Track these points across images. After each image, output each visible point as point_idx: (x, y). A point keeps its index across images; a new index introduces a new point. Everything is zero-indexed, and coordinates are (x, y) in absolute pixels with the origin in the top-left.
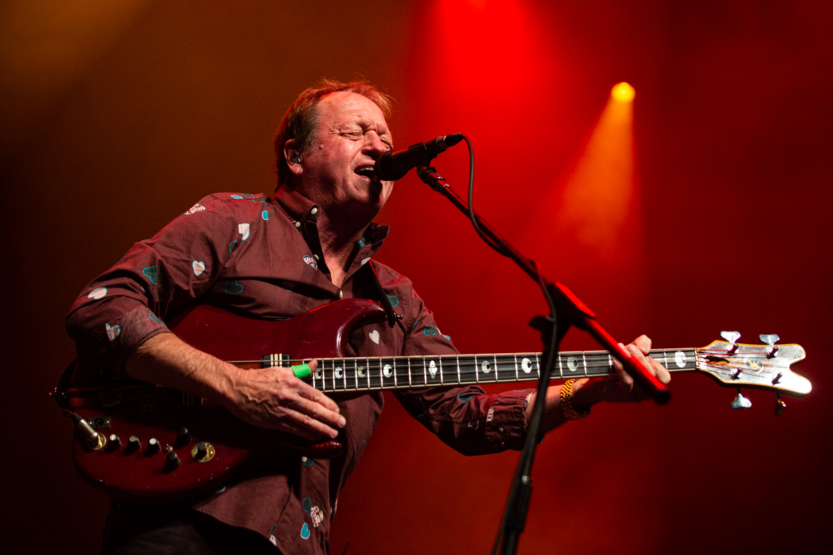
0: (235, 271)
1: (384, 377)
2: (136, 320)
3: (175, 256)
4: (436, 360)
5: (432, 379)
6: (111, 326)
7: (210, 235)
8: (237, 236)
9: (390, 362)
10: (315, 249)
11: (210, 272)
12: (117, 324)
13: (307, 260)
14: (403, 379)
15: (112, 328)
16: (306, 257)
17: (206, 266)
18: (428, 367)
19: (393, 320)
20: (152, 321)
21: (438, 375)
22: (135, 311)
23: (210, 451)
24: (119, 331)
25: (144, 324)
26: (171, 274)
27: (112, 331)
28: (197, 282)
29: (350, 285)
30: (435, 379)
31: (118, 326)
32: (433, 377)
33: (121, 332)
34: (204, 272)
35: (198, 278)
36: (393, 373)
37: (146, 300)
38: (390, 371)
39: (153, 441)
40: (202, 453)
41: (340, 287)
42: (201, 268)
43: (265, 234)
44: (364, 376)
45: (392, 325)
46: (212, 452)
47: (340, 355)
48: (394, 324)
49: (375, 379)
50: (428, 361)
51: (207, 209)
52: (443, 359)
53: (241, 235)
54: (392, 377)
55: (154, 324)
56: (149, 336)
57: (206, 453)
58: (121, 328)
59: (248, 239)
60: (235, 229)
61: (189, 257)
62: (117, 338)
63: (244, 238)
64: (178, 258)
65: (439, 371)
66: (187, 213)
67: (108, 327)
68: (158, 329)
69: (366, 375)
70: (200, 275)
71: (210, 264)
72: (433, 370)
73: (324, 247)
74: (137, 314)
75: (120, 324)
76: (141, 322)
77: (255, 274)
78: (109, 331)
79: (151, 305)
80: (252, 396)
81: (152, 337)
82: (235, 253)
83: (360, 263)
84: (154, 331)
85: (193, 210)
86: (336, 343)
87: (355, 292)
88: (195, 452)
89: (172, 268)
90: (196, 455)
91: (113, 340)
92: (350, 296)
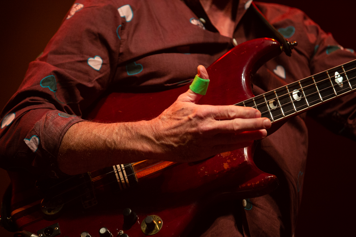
0: (130, 53)
1: (296, 102)
2: (48, 124)
3: (69, 60)
4: (339, 70)
5: (341, 89)
6: (29, 139)
7: (94, 29)
8: (120, 21)
9: (296, 87)
10: (199, 13)
11: (108, 62)
12: (33, 135)
13: (194, 22)
14: (313, 98)
15: (31, 141)
16: (193, 20)
17: (102, 58)
18: (333, 79)
19: (288, 49)
20: (63, 119)
21: (345, 82)
22: (44, 117)
23: (158, 223)
24: (37, 139)
25: (56, 124)
26: (71, 77)
27: (32, 143)
28: (101, 76)
29: (242, 30)
30: (344, 87)
31: (35, 137)
32: (342, 86)
33: (40, 140)
34: (103, 64)
35: (99, 72)
36: (303, 96)
37: (52, 106)
38: (299, 94)
39: (103, 231)
40: (151, 226)
41: (231, 36)
42: (98, 62)
43: (149, 10)
44: (276, 107)
45: (289, 53)
46: (160, 222)
47: (249, 96)
48: (291, 52)
49: (288, 107)
50: (332, 73)
51: (84, 5)
52: (346, 67)
53: (124, 18)
54: (303, 100)
55: (66, 119)
56: (65, 131)
57: (154, 225)
58: (38, 136)
59: (132, 19)
60: (116, 14)
61: (83, 57)
62: (39, 146)
63: (129, 19)
64: (73, 60)
65: (344, 79)
66: (69, 17)
67: (27, 142)
68: (70, 122)
69: (278, 105)
70: (101, 68)
71: (106, 55)
72: (339, 80)
73: (207, 9)
74: (46, 118)
75: (36, 134)
76: (53, 123)
77: (149, 49)
78: (30, 144)
79: (59, 108)
80: (176, 142)
81: (68, 130)
82: (124, 37)
83: (244, 8)
84: (67, 125)
85: (73, 12)
86: (242, 87)
87: (247, 35)
88: (144, 228)
89: (70, 71)
90: (146, 230)
91: (37, 150)
92: (244, 40)
